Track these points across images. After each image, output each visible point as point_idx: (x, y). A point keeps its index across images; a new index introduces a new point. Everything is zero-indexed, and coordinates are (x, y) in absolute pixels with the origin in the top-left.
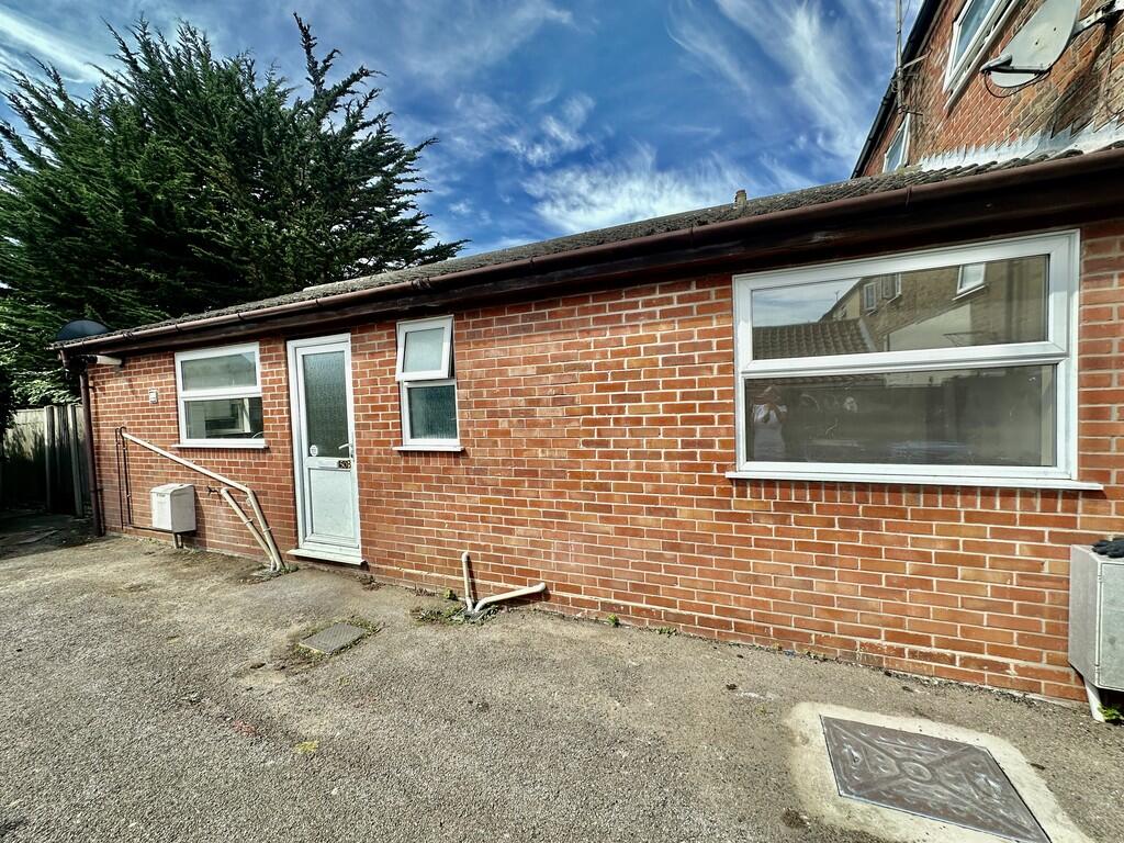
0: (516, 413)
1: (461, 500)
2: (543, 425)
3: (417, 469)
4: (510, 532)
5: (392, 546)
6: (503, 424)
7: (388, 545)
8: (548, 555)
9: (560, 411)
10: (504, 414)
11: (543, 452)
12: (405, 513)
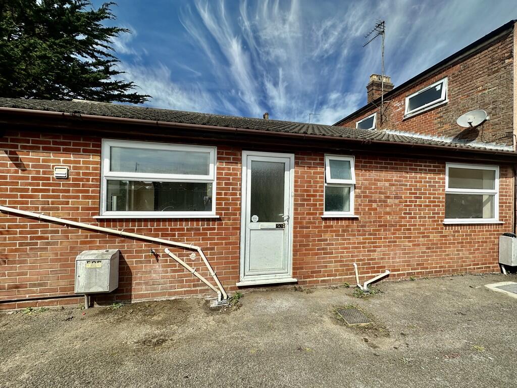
0: (380, 201)
1: (353, 239)
2: (390, 206)
3: (332, 227)
4: (375, 251)
5: (314, 267)
6: (374, 205)
7: (310, 268)
8: (389, 258)
9: (397, 201)
10: (375, 201)
11: (389, 217)
12: (323, 249)
